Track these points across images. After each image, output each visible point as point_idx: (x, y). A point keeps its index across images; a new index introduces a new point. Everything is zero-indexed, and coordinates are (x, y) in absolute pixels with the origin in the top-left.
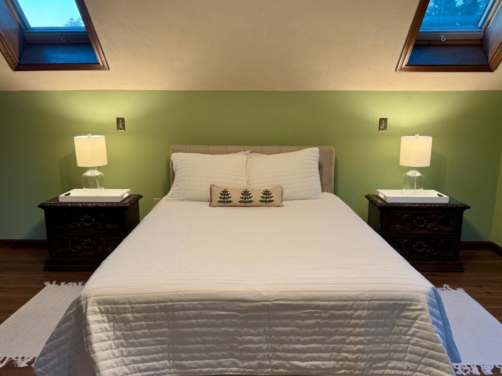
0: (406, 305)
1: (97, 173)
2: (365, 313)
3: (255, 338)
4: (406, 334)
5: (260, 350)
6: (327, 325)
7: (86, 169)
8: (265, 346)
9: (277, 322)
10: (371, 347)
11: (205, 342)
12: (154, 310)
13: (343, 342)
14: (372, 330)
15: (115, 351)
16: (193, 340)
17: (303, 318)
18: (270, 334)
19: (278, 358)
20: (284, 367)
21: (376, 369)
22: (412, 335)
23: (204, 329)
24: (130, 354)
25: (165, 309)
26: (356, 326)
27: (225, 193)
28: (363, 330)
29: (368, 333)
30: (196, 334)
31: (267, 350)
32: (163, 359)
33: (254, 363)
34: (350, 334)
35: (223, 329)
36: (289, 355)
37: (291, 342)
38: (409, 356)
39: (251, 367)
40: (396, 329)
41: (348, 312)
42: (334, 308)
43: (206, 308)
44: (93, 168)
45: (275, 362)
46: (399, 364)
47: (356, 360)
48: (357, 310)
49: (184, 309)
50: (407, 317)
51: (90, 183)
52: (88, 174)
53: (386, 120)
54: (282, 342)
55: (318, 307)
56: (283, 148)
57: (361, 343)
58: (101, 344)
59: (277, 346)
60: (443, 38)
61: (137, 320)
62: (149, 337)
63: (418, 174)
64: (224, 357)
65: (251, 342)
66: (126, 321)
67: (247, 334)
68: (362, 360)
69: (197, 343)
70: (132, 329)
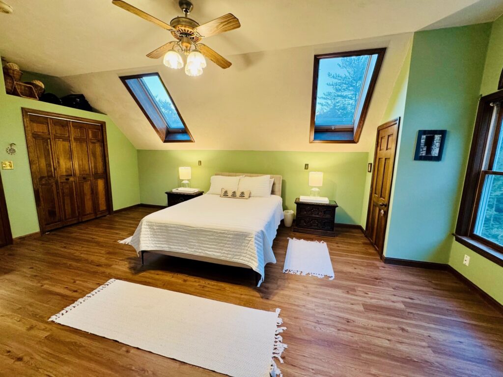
0: (247, 235)
1: (187, 182)
2: (232, 236)
3: (194, 241)
4: (247, 247)
5: (194, 245)
6: (218, 239)
7: (183, 180)
8: (197, 244)
9: (200, 236)
10: (234, 250)
11: (178, 240)
12: (162, 226)
13: (223, 246)
14: (234, 243)
15: (150, 239)
16: (173, 238)
17: (210, 236)
18: (198, 240)
19: (201, 249)
20: (203, 253)
21: (235, 258)
22: (249, 247)
23: (177, 235)
24: (154, 241)
25: (166, 226)
26: (228, 241)
27: (226, 192)
28: (230, 243)
29: (233, 244)
30: (175, 237)
31: (198, 246)
32: (165, 244)
33: (193, 250)
34: (226, 244)
35: (183, 236)
36: (205, 249)
37: (205, 244)
38: (248, 256)
39: (192, 251)
40: (244, 244)
41: (225, 235)
42: (220, 233)
43: (178, 228)
44: (185, 180)
45: (200, 251)
46: (244, 258)
47: (228, 254)
48: (229, 235)
49: (171, 227)
50: (247, 240)
51: (184, 186)
52: (184, 182)
53: (308, 165)
54: (202, 244)
55: (214, 232)
56: (259, 175)
57: (229, 247)
58: (144, 236)
59: (201, 245)
60: (333, 128)
61: (157, 229)
62: (160, 235)
63: (317, 189)
64: (183, 246)
65: (192, 242)
66: (154, 229)
67: (191, 239)
68: (230, 254)
69: (175, 240)
70: (155, 232)
